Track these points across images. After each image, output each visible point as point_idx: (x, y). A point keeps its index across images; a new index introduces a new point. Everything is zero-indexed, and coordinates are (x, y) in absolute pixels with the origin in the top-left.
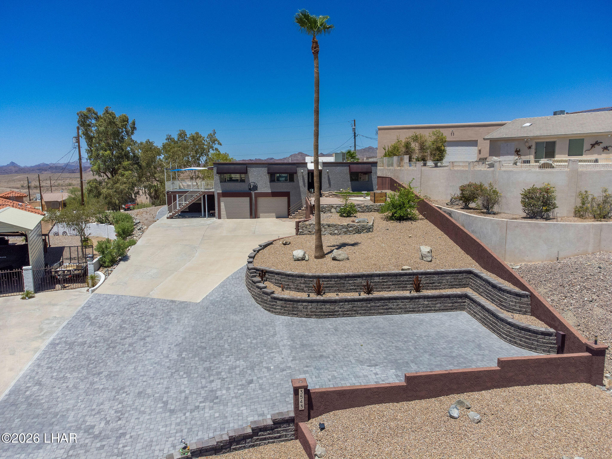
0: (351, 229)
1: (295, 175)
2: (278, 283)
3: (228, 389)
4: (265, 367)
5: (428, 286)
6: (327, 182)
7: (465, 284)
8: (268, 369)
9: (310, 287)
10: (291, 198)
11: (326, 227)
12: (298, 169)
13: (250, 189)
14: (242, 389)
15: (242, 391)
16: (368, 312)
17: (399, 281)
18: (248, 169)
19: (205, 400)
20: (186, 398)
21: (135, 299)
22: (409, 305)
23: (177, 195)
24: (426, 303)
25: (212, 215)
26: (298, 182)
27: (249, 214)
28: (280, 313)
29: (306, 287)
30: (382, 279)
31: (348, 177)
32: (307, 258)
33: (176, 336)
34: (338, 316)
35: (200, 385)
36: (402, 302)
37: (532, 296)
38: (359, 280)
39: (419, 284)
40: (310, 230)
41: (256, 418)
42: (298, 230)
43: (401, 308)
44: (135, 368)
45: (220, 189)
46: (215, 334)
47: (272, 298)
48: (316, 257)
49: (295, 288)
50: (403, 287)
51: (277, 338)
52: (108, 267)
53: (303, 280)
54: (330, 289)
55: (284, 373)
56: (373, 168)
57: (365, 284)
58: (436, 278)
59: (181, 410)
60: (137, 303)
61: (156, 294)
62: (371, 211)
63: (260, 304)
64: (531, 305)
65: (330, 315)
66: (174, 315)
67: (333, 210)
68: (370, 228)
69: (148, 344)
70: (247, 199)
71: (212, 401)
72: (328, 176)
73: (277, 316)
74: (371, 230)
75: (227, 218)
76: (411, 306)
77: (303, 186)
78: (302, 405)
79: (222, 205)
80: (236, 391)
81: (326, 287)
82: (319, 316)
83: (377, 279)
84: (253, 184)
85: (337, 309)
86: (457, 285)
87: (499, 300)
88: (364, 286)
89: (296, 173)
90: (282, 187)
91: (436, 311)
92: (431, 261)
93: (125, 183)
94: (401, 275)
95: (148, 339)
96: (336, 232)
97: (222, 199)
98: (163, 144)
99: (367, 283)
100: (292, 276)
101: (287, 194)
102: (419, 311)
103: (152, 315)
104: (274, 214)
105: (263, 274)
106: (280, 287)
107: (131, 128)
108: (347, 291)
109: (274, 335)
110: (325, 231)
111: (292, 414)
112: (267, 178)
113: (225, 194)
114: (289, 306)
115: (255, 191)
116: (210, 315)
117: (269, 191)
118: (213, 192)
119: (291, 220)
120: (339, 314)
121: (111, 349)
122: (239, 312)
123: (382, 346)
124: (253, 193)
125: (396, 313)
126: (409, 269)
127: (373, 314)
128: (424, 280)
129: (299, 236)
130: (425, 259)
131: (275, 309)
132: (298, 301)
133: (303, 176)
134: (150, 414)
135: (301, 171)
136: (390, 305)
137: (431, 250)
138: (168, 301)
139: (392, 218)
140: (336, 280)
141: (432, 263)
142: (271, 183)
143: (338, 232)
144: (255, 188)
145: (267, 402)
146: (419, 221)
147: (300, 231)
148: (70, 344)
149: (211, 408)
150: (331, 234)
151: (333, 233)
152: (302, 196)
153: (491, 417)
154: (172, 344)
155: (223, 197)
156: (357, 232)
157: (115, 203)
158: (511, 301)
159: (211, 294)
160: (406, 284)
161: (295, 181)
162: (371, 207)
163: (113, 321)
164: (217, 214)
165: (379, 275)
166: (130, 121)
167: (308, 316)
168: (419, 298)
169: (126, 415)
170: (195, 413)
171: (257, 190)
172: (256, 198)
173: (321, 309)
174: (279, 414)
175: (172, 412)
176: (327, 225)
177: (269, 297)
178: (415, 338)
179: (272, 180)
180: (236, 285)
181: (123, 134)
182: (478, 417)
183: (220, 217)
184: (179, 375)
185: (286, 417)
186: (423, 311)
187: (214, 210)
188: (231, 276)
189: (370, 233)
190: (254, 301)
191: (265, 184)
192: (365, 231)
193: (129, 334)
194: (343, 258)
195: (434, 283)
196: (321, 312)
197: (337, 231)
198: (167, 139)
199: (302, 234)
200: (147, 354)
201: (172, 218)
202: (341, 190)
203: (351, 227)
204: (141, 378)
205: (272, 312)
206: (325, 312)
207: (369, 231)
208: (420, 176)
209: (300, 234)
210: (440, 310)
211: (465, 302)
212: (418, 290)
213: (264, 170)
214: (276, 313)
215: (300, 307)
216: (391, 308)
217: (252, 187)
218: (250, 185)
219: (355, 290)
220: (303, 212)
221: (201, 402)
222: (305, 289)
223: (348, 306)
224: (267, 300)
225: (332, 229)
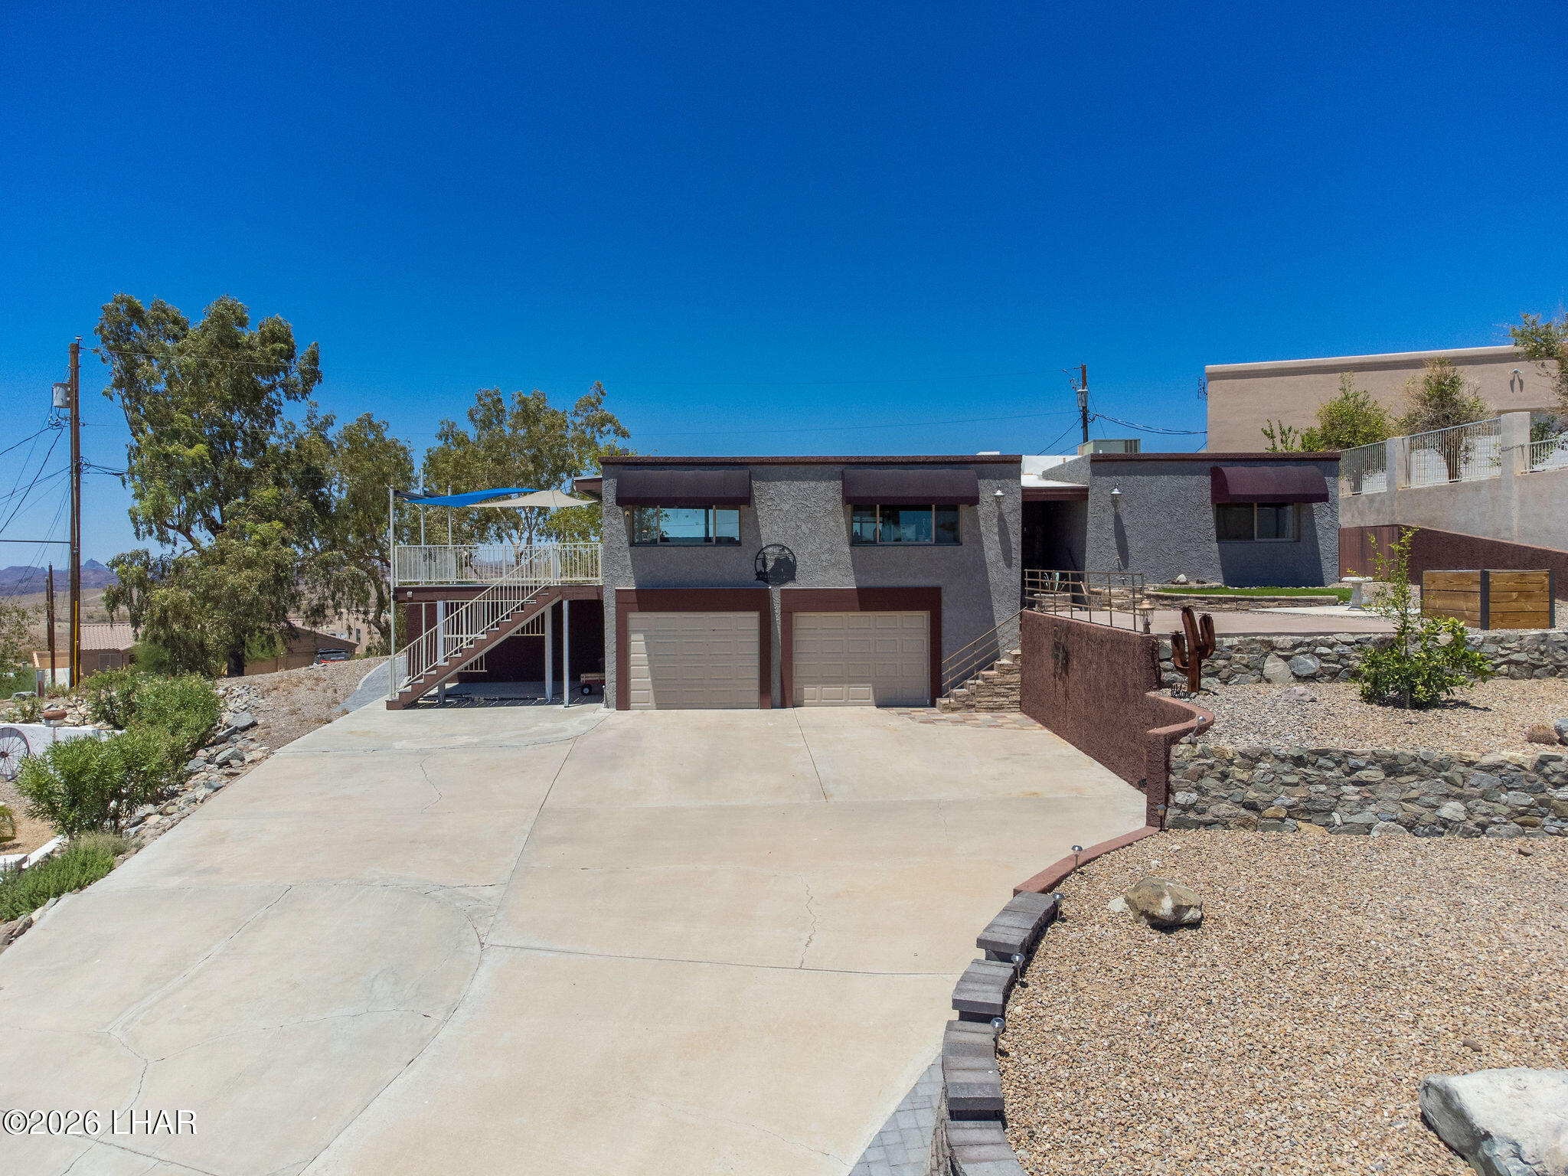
1: (964, 510)
6: (1113, 543)
10: (947, 614)
11: (1375, 774)
12: (983, 484)
13: (762, 576)
18: (756, 484)
23: (440, 605)
25: (591, 693)
26: (979, 542)
27: (755, 686)
31: (1207, 519)
40: (1251, 794)
42: (1169, 790)
45: (629, 572)
67: (1274, 666)
70: (750, 620)
72: (1118, 519)
75: (660, 706)
77: (1002, 564)
79: (638, 644)
84: (776, 550)
89: (974, 501)
90: (908, 564)
93: (250, 564)
96: (1451, 809)
97: (635, 618)
98: (429, 451)
101: (927, 599)
104: (867, 690)
107: (302, 372)
110: (1364, 803)
112: (837, 524)
113: (652, 597)
115: (785, 582)
117: (850, 583)
118: (599, 590)
119: (956, 715)
124: (776, 592)
129: (1176, 841)
133: (1001, 519)
135: (991, 492)
142: (859, 550)
143: (1470, 811)
144: (786, 568)
147: (1181, 797)
150: (1410, 827)
151: (1428, 816)
152: (996, 606)
155: (643, 608)
157: (202, 645)
161: (965, 538)
164: (610, 688)
166: (302, 353)
171: (792, 578)
172: (787, 614)
176: (1376, 759)
179: (861, 537)
181: (274, 396)
183: (623, 703)
187: (600, 668)
191: (831, 552)
197: (1457, 805)
198: (443, 436)
199: (1192, 819)
201: (413, 705)
202: (1182, 578)
209: (1180, 824)
213: (830, 490)
217: (770, 565)
218: (761, 556)
220: (1008, 678)
225: (1417, 787)
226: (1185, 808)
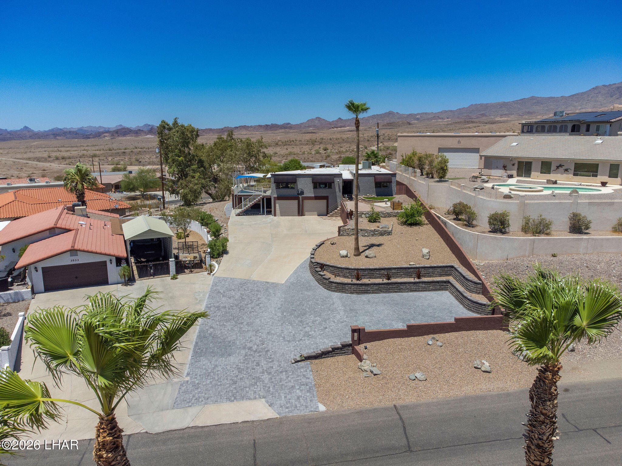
0: (376, 233)
1: (333, 184)
2: (332, 272)
3: (315, 331)
4: (332, 321)
5: (426, 275)
7: (449, 274)
8: (334, 322)
9: (352, 275)
10: (329, 201)
11: (361, 231)
12: (335, 179)
13: (298, 194)
14: (322, 331)
15: (322, 332)
16: (388, 291)
17: (407, 272)
18: (297, 178)
19: (304, 336)
20: (294, 335)
21: (243, 280)
22: (413, 287)
23: (243, 198)
24: (424, 286)
25: (269, 213)
26: (335, 188)
27: (297, 212)
28: (334, 291)
29: (350, 275)
30: (397, 271)
32: (349, 256)
33: (276, 303)
34: (370, 293)
35: (299, 329)
36: (409, 285)
37: (483, 284)
38: (383, 272)
39: (420, 274)
40: (348, 233)
41: (333, 344)
42: (340, 232)
43: (408, 289)
44: (260, 321)
45: (276, 194)
46: (298, 303)
47: (329, 282)
48: (355, 255)
49: (343, 276)
50: (410, 276)
51: (336, 306)
52: (216, 258)
53: (348, 271)
54: (365, 276)
55: (343, 324)
56: (393, 178)
57: (386, 274)
58: (431, 270)
59: (293, 341)
60: (245, 283)
61: (255, 277)
62: (391, 217)
63: (321, 285)
64: (482, 289)
65: (365, 292)
66: (271, 291)
67: (363, 216)
68: (390, 233)
69: (262, 308)
70: (296, 202)
71: (308, 337)
72: (358, 185)
73: (332, 293)
74: (390, 234)
75: (282, 216)
76: (414, 288)
77: (339, 193)
78: (356, 338)
79: (277, 205)
80: (319, 332)
81: (363, 276)
82: (358, 293)
83: (393, 271)
84: (301, 190)
85: (369, 289)
86: (444, 274)
87: (466, 285)
88: (386, 275)
89: (334, 182)
90: (323, 192)
91: (429, 290)
92: (428, 259)
94: (409, 268)
95: (261, 305)
96: (366, 234)
97: (277, 201)
99: (388, 273)
100: (341, 268)
101: (326, 198)
102: (419, 291)
103: (258, 291)
104: (316, 213)
105: (323, 266)
106: (333, 274)
108: (375, 278)
109: (333, 304)
110: (360, 234)
111: (351, 342)
112: (311, 186)
113: (280, 198)
114: (340, 287)
116: (292, 291)
117: (313, 195)
118: (271, 196)
119: (329, 218)
120: (370, 292)
121: (242, 310)
122: (309, 290)
123: (396, 311)
124: (300, 197)
125: (405, 292)
126: (414, 264)
127: (391, 292)
128: (423, 272)
129: (340, 237)
130: (424, 257)
131: (332, 288)
132: (346, 284)
133: (339, 184)
134: (278, 342)
135: (337, 180)
136: (402, 287)
137: (429, 252)
138: (264, 282)
139: (405, 223)
140: (368, 271)
141: (429, 260)
142: (315, 190)
143: (368, 235)
144: (302, 193)
145: (337, 337)
146: (425, 226)
148: (217, 307)
149: (309, 340)
150: (364, 237)
152: (338, 199)
153: (447, 345)
154: (276, 308)
155: (278, 200)
156: (380, 235)
158: (472, 286)
159: (289, 278)
160: (412, 274)
161: (332, 188)
162: (391, 213)
163: (236, 294)
164: (273, 212)
165: (395, 269)
167: (352, 293)
168: (419, 283)
169: (266, 343)
170: (301, 342)
171: (303, 194)
172: (302, 201)
173: (359, 289)
174: (344, 342)
175: (289, 341)
176: (362, 229)
177: (328, 281)
178: (415, 307)
179: (315, 187)
180: (304, 272)
182: (441, 344)
183: (275, 215)
184: (286, 324)
185: (348, 343)
186: (421, 291)
187: (271, 208)
188: (300, 266)
189: (390, 236)
190: (317, 283)
191: (310, 190)
192: (386, 234)
193: (249, 302)
194: (372, 256)
195: (429, 273)
196: (360, 291)
199: (342, 235)
200: (264, 313)
201: (239, 215)
202: (368, 195)
203: (377, 231)
204: (266, 325)
205: (329, 290)
206: (362, 291)
207: (389, 234)
208: (427, 189)
209: (341, 236)
210: (432, 290)
211: (448, 285)
212: (419, 277)
213: (310, 179)
214: (332, 291)
215: (347, 288)
216: (402, 289)
217: (300, 192)
218: (298, 191)
219: (380, 278)
220: (339, 212)
221: (302, 337)
222: (349, 276)
223: (376, 287)
224: (326, 283)
225: (363, 232)
226: (342, 234)
